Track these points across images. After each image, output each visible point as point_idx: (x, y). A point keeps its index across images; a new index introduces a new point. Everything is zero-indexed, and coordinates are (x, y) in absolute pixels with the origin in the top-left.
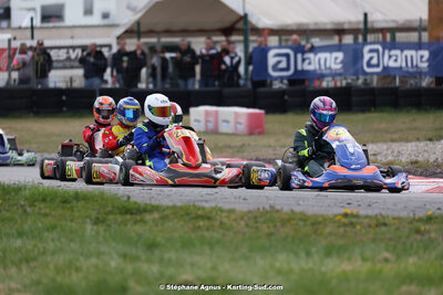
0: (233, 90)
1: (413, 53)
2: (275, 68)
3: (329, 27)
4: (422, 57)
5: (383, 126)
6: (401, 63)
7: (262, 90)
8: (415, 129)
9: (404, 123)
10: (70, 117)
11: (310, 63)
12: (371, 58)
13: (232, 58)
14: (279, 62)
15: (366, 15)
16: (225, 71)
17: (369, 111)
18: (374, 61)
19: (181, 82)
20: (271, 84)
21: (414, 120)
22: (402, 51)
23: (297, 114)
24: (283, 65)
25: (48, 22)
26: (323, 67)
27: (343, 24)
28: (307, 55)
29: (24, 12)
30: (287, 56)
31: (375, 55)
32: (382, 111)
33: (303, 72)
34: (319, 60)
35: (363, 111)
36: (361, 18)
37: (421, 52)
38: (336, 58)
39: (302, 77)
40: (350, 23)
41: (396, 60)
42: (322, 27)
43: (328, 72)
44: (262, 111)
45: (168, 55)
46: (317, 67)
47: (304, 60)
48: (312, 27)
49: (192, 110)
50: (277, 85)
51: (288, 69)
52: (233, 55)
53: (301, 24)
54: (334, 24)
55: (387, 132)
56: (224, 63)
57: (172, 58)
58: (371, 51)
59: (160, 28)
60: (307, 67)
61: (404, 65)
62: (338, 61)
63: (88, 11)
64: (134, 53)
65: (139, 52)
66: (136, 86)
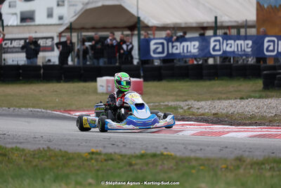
0: (129, 66)
1: (242, 42)
2: (155, 52)
3: (194, 25)
4: (247, 45)
5: (220, 89)
6: (234, 48)
7: (147, 66)
8: (239, 91)
9: (233, 87)
10: (24, 83)
11: (177, 49)
12: (215, 46)
13: (128, 46)
14: (157, 48)
15: (216, 18)
16: (123, 54)
17: (214, 79)
18: (217, 48)
19: (95, 61)
20: (153, 62)
21: (240, 85)
22: (235, 41)
23: (168, 81)
24: (160, 50)
25: (25, 22)
26: (185, 51)
27: (203, 23)
28: (175, 44)
29: (10, 16)
30: (162, 44)
31: (218, 43)
32: (222, 80)
33: (173, 54)
34: (183, 47)
35: (210, 80)
36: (213, 19)
37: (247, 42)
38: (194, 46)
39: (172, 58)
40: (208, 23)
41: (231, 47)
42: (190, 25)
43: (188, 54)
44: (142, 80)
45: (87, 44)
46: (182, 51)
47: (173, 47)
48: (183, 26)
49: (98, 79)
50: (157, 63)
51: (163, 52)
52: (128, 44)
53: (176, 24)
54: (197, 23)
55: (221, 93)
56: (123, 49)
57: (90, 45)
58: (215, 41)
59: (88, 26)
60: (175, 51)
61: (236, 50)
62: (196, 47)
63: (50, 15)
64: (66, 42)
65: (68, 42)
66: (67, 63)
